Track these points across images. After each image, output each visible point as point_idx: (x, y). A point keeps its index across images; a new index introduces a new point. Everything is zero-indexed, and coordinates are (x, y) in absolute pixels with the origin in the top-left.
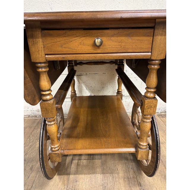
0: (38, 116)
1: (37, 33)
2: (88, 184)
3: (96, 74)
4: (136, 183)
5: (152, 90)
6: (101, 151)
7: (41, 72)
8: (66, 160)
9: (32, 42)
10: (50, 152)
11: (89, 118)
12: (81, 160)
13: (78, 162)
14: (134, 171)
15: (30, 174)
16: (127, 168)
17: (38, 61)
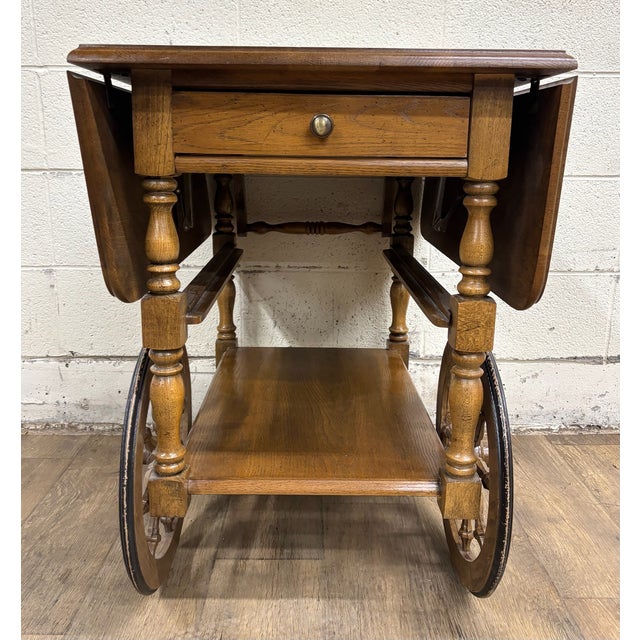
0: (81, 427)
1: (161, 97)
2: (271, 624)
3: (312, 270)
4: (445, 626)
5: (479, 272)
6: (320, 487)
7: (156, 204)
8: (190, 557)
9: (145, 121)
10: (153, 477)
11: (284, 405)
12: (247, 559)
13: (236, 566)
14: (439, 595)
15: (61, 593)
16: (414, 586)
17: (151, 172)
